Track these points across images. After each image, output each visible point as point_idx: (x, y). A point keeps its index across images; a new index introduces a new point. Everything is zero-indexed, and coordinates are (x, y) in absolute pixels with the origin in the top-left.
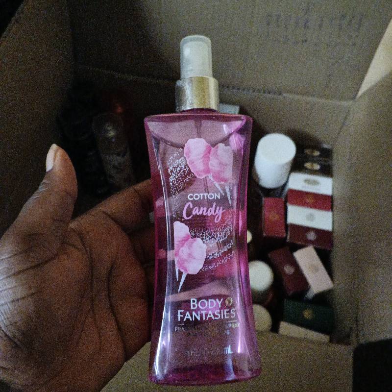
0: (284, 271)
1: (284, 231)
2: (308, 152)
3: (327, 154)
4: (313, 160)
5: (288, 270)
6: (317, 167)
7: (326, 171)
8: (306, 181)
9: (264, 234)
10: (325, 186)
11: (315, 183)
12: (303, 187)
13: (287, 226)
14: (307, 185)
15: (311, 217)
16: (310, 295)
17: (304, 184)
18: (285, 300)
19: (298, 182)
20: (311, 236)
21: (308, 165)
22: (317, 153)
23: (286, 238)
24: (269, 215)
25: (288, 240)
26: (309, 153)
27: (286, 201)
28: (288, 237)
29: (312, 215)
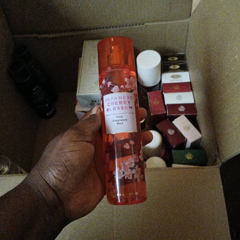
0: (168, 134)
1: (164, 110)
5: (171, 132)
6: (178, 67)
7: (184, 68)
8: (172, 77)
9: (152, 114)
10: (185, 77)
11: (178, 76)
12: (171, 81)
13: (165, 106)
15: (179, 98)
19: (168, 78)
20: (182, 109)
21: (172, 67)
22: (176, 59)
24: (153, 102)
25: (168, 115)
27: (162, 92)
28: (168, 113)
29: (180, 96)
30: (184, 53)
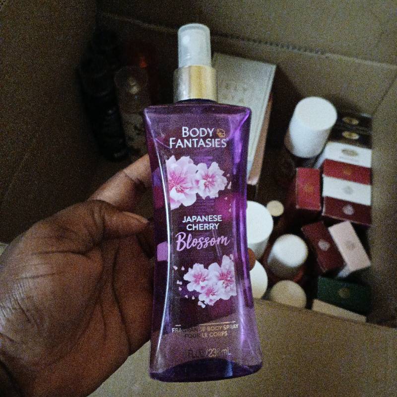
0: (318, 247)
1: (320, 204)
2: (346, 120)
3: (366, 123)
4: (351, 129)
5: (323, 245)
6: (356, 137)
7: (365, 141)
8: (344, 151)
9: (297, 207)
10: (363, 157)
11: (354, 154)
12: (340, 157)
13: (322, 199)
14: (347, 157)
15: (349, 191)
16: (344, 273)
17: (342, 154)
18: (320, 278)
19: (335, 152)
20: (349, 211)
21: (346, 134)
22: (355, 122)
23: (321, 211)
25: (323, 214)
26: (347, 122)
27: (322, 172)
28: (324, 210)
30: (370, 117)
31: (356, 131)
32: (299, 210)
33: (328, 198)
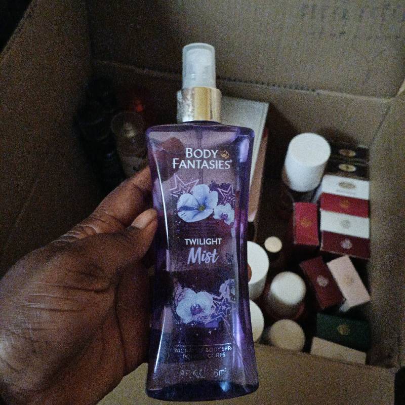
1: (317, 239)
2: (342, 152)
3: (363, 154)
4: (347, 161)
5: (322, 281)
6: (353, 169)
7: (362, 173)
8: (341, 184)
9: (295, 243)
10: (361, 189)
11: (350, 186)
12: (337, 191)
13: (320, 232)
14: (342, 189)
15: (346, 224)
16: (345, 308)
17: (339, 188)
18: (319, 315)
19: (332, 185)
20: (347, 245)
21: (342, 167)
22: (353, 154)
23: (319, 247)
24: (301, 222)
25: (321, 249)
26: (344, 154)
27: (319, 207)
28: (322, 245)
29: (348, 222)
30: (367, 147)
31: (352, 163)
32: (297, 245)
33: (326, 233)
